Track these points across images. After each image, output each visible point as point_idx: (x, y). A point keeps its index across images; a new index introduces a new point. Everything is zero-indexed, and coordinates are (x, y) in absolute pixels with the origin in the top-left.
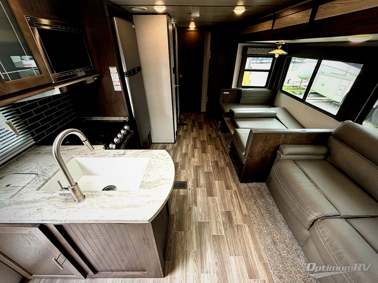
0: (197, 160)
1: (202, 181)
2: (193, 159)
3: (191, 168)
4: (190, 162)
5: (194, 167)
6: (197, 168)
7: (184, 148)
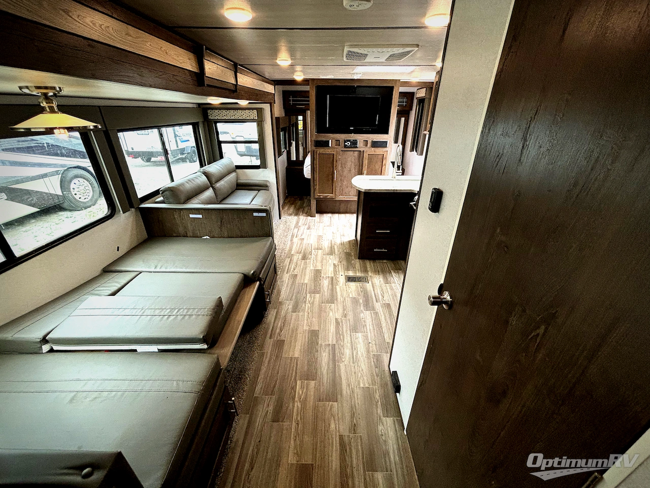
0: (331, 314)
1: (325, 283)
2: (339, 315)
3: (342, 300)
4: (344, 310)
5: (335, 301)
6: (332, 299)
7: (361, 348)
